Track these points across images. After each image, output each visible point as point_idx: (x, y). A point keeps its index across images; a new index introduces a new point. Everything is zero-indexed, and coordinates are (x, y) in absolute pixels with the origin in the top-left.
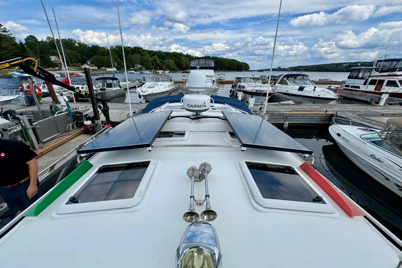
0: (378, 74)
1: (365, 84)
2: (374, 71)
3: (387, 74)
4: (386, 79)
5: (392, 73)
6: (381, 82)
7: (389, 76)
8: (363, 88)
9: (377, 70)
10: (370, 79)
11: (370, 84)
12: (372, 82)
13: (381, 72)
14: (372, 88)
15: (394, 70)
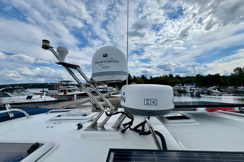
0: (62, 87)
1: (59, 92)
2: (60, 86)
4: (67, 89)
5: (68, 87)
6: (65, 91)
7: (67, 88)
9: (62, 86)
10: (60, 90)
12: (62, 91)
13: (64, 86)
14: (62, 94)
15: (68, 85)
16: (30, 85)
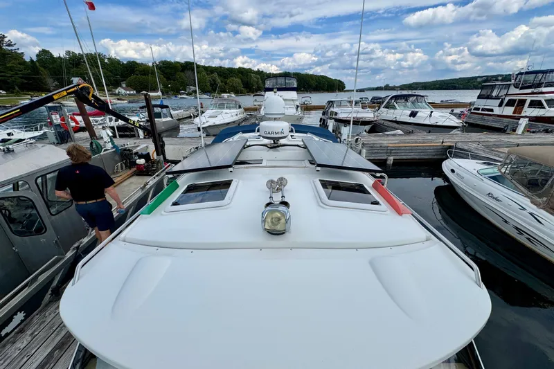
0: (518, 91)
1: (500, 105)
2: (512, 87)
3: (529, 91)
4: (529, 99)
5: (536, 90)
6: (522, 102)
7: (533, 93)
8: (497, 111)
9: (516, 86)
10: (507, 99)
11: (507, 105)
12: (511, 103)
13: (522, 88)
14: (509, 111)
15: (539, 85)
16: (479, 80)
